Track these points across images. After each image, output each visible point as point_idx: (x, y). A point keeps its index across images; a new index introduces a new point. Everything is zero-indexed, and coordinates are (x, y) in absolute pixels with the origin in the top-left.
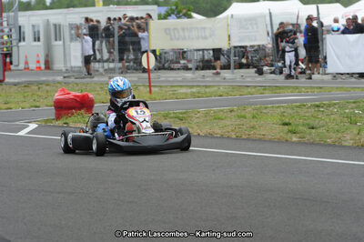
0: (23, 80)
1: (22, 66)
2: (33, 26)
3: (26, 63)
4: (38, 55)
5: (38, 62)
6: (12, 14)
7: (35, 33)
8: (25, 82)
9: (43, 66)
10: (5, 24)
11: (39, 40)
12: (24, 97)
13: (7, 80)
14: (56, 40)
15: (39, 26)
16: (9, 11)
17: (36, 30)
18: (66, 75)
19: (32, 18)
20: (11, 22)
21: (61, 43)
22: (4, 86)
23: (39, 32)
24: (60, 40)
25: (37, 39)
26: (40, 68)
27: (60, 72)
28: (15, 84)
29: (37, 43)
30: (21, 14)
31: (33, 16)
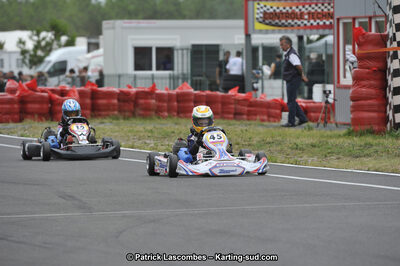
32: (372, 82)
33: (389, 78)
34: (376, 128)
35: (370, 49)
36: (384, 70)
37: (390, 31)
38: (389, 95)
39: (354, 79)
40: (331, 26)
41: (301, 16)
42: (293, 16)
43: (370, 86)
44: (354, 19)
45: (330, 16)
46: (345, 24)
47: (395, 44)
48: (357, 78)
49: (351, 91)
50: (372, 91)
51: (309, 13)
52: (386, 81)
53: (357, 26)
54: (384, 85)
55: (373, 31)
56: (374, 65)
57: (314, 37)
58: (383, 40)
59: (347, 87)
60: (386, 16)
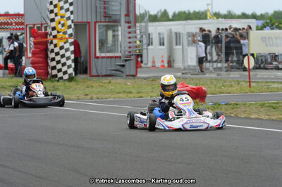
0: (152, 75)
1: (150, 64)
2: (159, 34)
3: (154, 62)
4: (162, 57)
5: (163, 61)
6: (143, 24)
7: (160, 39)
8: (153, 77)
9: (166, 65)
10: (138, 32)
11: (163, 45)
12: (152, 88)
13: (139, 75)
14: (177, 45)
15: (163, 34)
16: (141, 21)
17: (161, 37)
18: (184, 72)
19: (158, 28)
20: (143, 30)
21: (180, 47)
22: (136, 80)
23: (163, 38)
24: (180, 45)
25: (162, 44)
26: (164, 66)
27: (179, 69)
28: (145, 79)
29: (162, 47)
30: (150, 24)
31: (159, 26)
32: (41, 55)
33: (49, 53)
34: (43, 77)
35: (39, 40)
36: (46, 49)
37: (49, 30)
38: (49, 61)
39: (32, 54)
40: (23, 29)
41: (11, 24)
42: (7, 24)
43: (40, 57)
44: (34, 25)
45: (22, 24)
46: (30, 27)
47: (51, 37)
48: (34, 54)
49: (31, 59)
50: (40, 59)
51: (15, 23)
52: (47, 55)
53: (35, 28)
54: (47, 56)
55: (43, 31)
56: (42, 47)
57: (19, 34)
58: (46, 35)
59: (30, 58)
60: (47, 23)
